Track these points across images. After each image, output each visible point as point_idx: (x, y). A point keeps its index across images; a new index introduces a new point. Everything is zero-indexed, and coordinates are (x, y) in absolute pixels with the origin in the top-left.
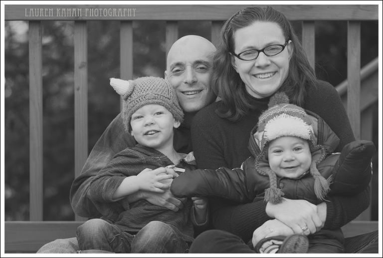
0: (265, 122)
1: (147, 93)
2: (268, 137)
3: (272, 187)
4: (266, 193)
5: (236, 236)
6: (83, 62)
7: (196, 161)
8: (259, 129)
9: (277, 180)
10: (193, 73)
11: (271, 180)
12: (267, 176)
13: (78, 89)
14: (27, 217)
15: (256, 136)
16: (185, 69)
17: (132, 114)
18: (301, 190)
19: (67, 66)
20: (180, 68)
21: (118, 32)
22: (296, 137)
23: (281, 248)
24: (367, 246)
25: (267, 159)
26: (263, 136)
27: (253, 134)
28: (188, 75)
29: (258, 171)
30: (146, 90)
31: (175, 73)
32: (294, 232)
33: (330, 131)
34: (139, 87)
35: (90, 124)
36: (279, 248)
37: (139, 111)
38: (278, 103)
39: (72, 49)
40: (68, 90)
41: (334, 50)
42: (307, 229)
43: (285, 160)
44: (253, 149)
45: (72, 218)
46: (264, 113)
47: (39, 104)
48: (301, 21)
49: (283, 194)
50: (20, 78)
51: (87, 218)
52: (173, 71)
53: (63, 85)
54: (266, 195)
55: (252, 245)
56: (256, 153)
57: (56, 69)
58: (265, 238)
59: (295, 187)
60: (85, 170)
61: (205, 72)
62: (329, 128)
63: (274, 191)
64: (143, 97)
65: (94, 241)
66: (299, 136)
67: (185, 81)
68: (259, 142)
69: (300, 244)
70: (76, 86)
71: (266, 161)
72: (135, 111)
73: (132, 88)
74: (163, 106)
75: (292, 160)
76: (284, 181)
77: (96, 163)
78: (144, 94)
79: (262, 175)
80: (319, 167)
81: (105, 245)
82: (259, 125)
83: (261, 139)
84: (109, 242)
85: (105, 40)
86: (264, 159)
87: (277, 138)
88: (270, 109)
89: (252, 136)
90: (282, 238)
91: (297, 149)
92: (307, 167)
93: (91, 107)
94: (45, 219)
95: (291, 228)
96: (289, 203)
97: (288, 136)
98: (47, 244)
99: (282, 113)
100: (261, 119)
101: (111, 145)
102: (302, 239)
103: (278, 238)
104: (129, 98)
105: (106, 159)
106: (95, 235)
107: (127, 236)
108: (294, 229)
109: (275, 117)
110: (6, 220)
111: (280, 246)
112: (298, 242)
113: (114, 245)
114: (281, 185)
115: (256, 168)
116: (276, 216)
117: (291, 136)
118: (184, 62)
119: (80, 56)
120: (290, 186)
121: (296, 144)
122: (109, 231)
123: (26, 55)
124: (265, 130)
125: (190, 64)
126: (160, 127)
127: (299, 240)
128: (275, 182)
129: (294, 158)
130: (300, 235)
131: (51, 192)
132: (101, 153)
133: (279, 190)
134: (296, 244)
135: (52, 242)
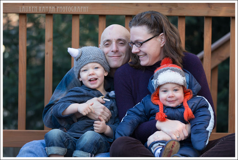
0: (158, 74)
1: (90, 56)
2: (159, 83)
3: (160, 112)
4: (156, 115)
5: (137, 140)
6: (50, 38)
7: (115, 95)
8: (154, 78)
9: (164, 108)
10: (116, 46)
11: (160, 108)
12: (158, 105)
13: (47, 54)
14: (16, 127)
15: (152, 81)
16: (112, 43)
17: (81, 68)
18: (177, 115)
19: (41, 40)
20: (108, 43)
21: (71, 21)
22: (175, 84)
23: (164, 148)
24: (214, 147)
25: (158, 95)
26: (156, 82)
27: (151, 80)
28: (114, 47)
29: (153, 102)
30: (89, 54)
31: (105, 46)
32: (172, 139)
33: (196, 82)
34: (85, 53)
35: (54, 74)
36: (163, 147)
37: (85, 66)
38: (166, 63)
39: (44, 30)
40: (42, 54)
41: (196, 34)
42: (179, 137)
43: (168, 96)
44: (150, 89)
45: (42, 128)
46: (157, 69)
47: (24, 62)
48: (177, 16)
49: (167, 116)
50: (14, 47)
51: (51, 129)
52: (105, 44)
53: (39, 51)
54: (156, 116)
55: (147, 146)
56: (152, 91)
57: (35, 42)
58: (154, 142)
59: (174, 113)
60: (51, 101)
61: (123, 46)
62: (195, 80)
63: (161, 114)
64: (88, 58)
65: (55, 142)
66: (177, 83)
67: (112, 50)
68: (154, 85)
69: (175, 146)
70: (46, 52)
71: (158, 96)
72: (83, 67)
73: (81, 53)
74: (99, 63)
75: (173, 97)
76: (168, 109)
77: (58, 97)
78: (88, 57)
79: (155, 105)
80: (188, 102)
81: (61, 144)
82: (154, 76)
83: (155, 83)
84: (63, 143)
85: (63, 26)
86: (156, 95)
87: (164, 84)
88: (161, 67)
89: (150, 81)
90: (165, 142)
91: (176, 90)
92: (181, 101)
93: (54, 64)
94: (26, 129)
95: (170, 136)
96: (169, 122)
97: (171, 83)
98: (28, 143)
99: (168, 69)
100: (156, 72)
101: (67, 86)
102: (176, 143)
103: (162, 142)
104: (79, 59)
105: (64, 94)
106: (55, 138)
107: (74, 140)
108: (172, 137)
109: (163, 72)
110: (3, 129)
111: (163, 146)
112: (174, 145)
113: (66, 144)
114: (166, 111)
115: (152, 100)
116: (162, 129)
117: (173, 83)
118: (111, 39)
119: (49, 35)
120: (171, 112)
121: (176, 87)
122: (63, 136)
123: (17, 34)
124: (158, 79)
125: (115, 41)
126: (98, 76)
127: (174, 143)
128: (162, 109)
129: (174, 96)
130: (175, 141)
131: (31, 113)
132: (61, 91)
133: (164, 114)
134: (173, 146)
135: (30, 142)
